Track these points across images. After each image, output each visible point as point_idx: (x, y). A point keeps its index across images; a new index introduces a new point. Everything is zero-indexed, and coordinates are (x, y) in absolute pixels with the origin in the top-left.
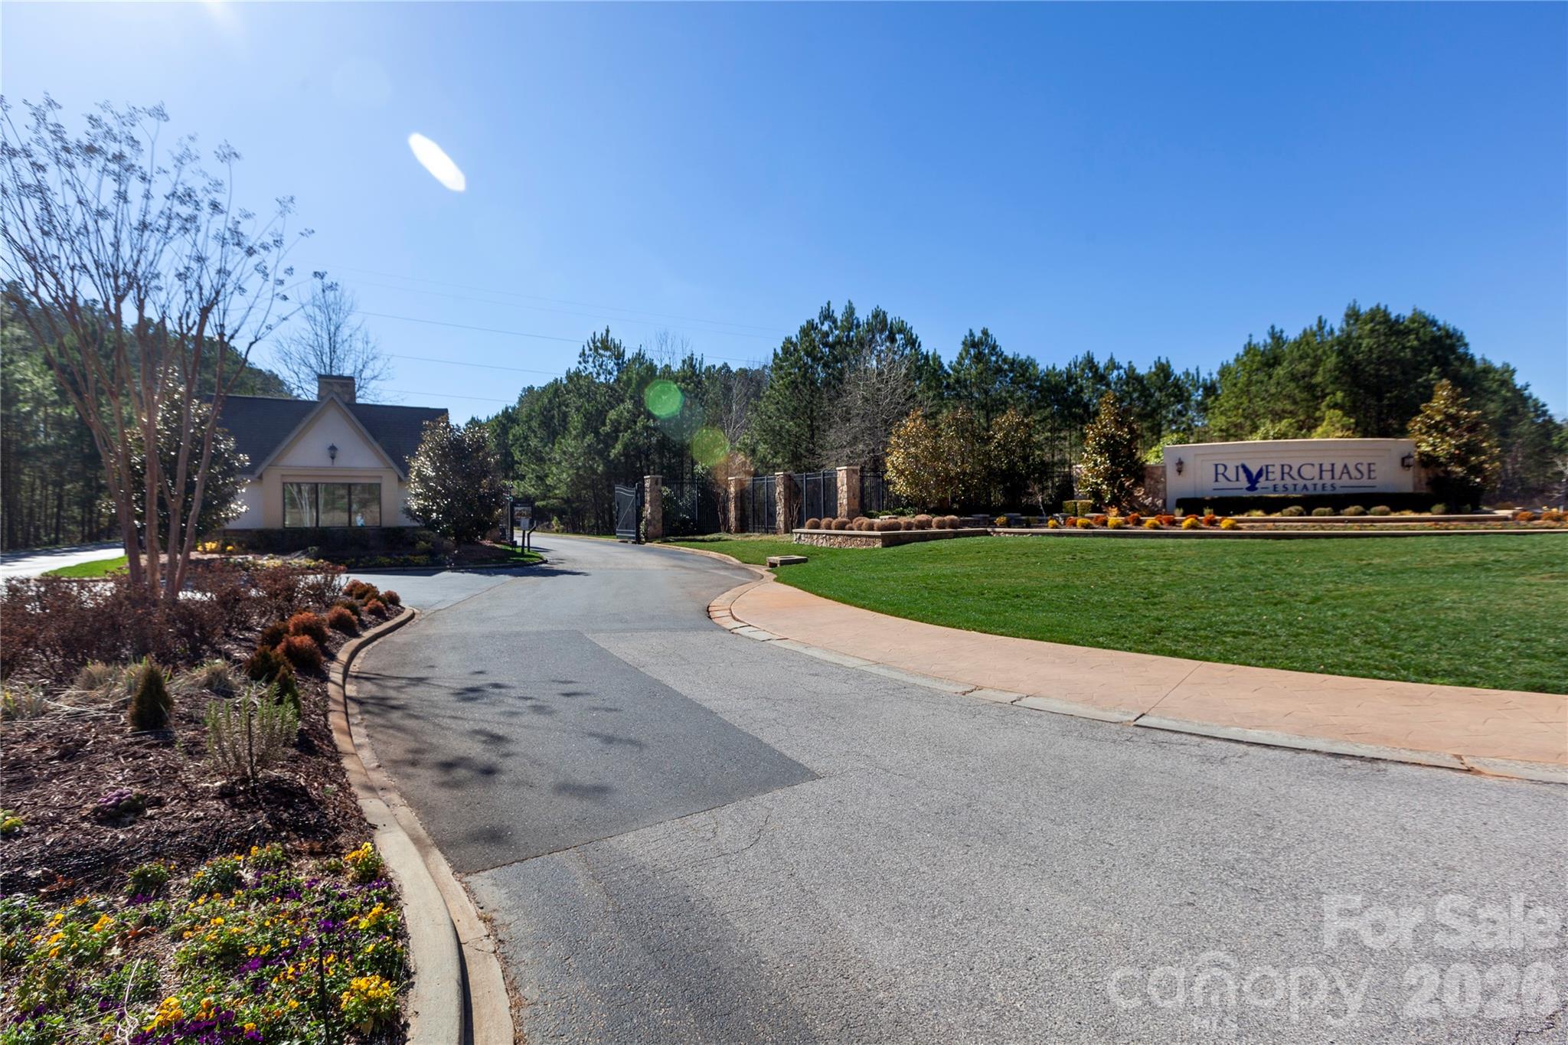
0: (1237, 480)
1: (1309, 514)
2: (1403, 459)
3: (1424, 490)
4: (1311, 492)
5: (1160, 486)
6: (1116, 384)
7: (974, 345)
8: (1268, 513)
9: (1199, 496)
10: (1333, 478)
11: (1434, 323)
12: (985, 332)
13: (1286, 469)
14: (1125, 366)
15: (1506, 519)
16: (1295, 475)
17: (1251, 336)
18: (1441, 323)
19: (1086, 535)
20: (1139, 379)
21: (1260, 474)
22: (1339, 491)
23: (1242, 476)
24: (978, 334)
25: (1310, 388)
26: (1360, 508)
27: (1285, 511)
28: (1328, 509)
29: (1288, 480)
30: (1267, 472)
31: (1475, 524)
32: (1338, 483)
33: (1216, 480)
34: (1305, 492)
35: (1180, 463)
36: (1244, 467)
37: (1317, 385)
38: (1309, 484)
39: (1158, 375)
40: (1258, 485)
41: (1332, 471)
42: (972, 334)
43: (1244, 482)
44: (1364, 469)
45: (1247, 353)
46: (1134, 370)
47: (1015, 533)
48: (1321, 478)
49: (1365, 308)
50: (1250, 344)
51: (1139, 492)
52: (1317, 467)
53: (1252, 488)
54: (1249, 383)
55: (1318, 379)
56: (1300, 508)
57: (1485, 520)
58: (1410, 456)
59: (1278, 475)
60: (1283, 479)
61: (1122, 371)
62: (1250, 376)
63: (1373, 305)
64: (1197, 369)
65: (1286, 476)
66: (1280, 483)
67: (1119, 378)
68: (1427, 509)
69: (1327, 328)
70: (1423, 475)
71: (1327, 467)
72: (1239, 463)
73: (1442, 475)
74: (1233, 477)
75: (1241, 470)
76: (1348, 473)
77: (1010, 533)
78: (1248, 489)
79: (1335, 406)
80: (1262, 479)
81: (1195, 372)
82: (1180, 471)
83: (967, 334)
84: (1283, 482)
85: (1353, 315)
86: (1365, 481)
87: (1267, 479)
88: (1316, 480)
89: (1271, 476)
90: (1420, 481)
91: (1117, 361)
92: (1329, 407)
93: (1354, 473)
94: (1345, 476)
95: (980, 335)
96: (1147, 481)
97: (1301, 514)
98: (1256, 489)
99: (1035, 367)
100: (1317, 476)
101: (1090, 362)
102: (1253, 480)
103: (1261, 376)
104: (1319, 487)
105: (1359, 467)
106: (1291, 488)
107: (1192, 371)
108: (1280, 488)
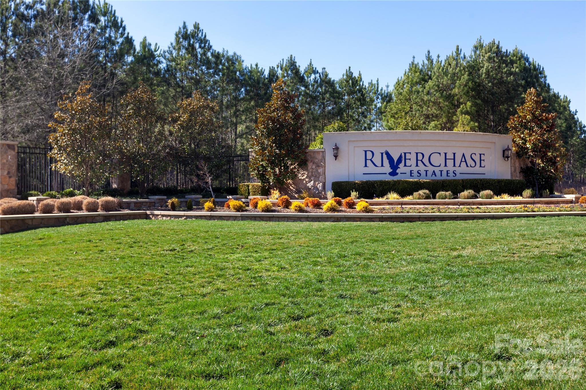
0: (382, 166)
1: (434, 198)
2: (504, 151)
3: (519, 177)
4: (438, 177)
5: (320, 170)
6: (313, 86)
7: (186, 37)
8: (403, 195)
9: (351, 180)
10: (454, 166)
11: (527, 59)
12: (197, 27)
13: (420, 157)
14: (320, 71)
15: (571, 202)
16: (427, 163)
17: (414, 57)
18: (531, 60)
19: (235, 218)
20: (330, 84)
21: (400, 160)
22: (459, 177)
23: (386, 162)
24: (190, 28)
25: (449, 98)
26: (471, 192)
27: (416, 194)
28: (448, 193)
29: (422, 167)
30: (405, 159)
31: (553, 206)
32: (458, 170)
33: (366, 166)
34: (434, 178)
35: (337, 148)
36: (387, 154)
37: (454, 96)
38: (437, 170)
39: (347, 82)
40: (398, 171)
41: (454, 159)
42: (185, 27)
43: (387, 169)
44: (477, 158)
45: (410, 69)
46: (327, 75)
47: (171, 216)
48: (446, 166)
49: (486, 42)
50: (413, 63)
51: (303, 175)
52: (443, 155)
53: (393, 173)
54: (411, 92)
55: (456, 91)
56: (427, 191)
57: (558, 203)
58: (508, 149)
59: (413, 162)
60: (417, 165)
61: (318, 75)
62: (412, 87)
63: (491, 41)
64: (378, 81)
65: (420, 163)
66: (415, 169)
67: (316, 81)
68: (519, 193)
69: (462, 55)
70: (517, 165)
71: (450, 156)
72: (383, 151)
73: (530, 165)
74: (378, 163)
75: (385, 156)
76: (466, 161)
77: (167, 216)
78: (391, 174)
79: (467, 113)
80: (401, 165)
81: (376, 82)
82: (336, 157)
83: (181, 25)
84: (418, 168)
85: (478, 47)
86: (477, 169)
87: (405, 165)
88: (442, 168)
89: (408, 163)
90: (515, 170)
91: (314, 66)
92: (462, 113)
93: (470, 162)
94: (463, 164)
95: (193, 28)
96: (310, 165)
97: (428, 197)
98: (397, 174)
99: (241, 62)
100: (443, 164)
101: (292, 65)
102: (394, 166)
103: (419, 87)
104: (444, 173)
105: (473, 156)
106: (423, 173)
107: (374, 82)
108: (415, 174)
